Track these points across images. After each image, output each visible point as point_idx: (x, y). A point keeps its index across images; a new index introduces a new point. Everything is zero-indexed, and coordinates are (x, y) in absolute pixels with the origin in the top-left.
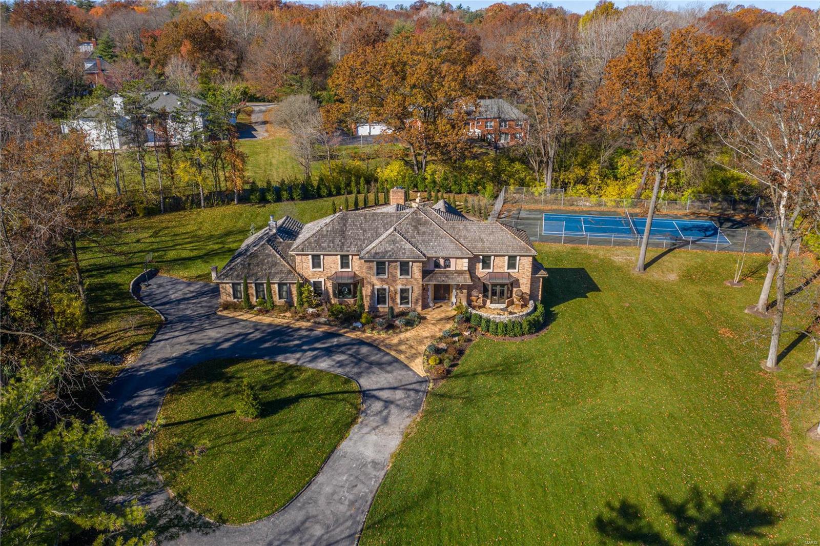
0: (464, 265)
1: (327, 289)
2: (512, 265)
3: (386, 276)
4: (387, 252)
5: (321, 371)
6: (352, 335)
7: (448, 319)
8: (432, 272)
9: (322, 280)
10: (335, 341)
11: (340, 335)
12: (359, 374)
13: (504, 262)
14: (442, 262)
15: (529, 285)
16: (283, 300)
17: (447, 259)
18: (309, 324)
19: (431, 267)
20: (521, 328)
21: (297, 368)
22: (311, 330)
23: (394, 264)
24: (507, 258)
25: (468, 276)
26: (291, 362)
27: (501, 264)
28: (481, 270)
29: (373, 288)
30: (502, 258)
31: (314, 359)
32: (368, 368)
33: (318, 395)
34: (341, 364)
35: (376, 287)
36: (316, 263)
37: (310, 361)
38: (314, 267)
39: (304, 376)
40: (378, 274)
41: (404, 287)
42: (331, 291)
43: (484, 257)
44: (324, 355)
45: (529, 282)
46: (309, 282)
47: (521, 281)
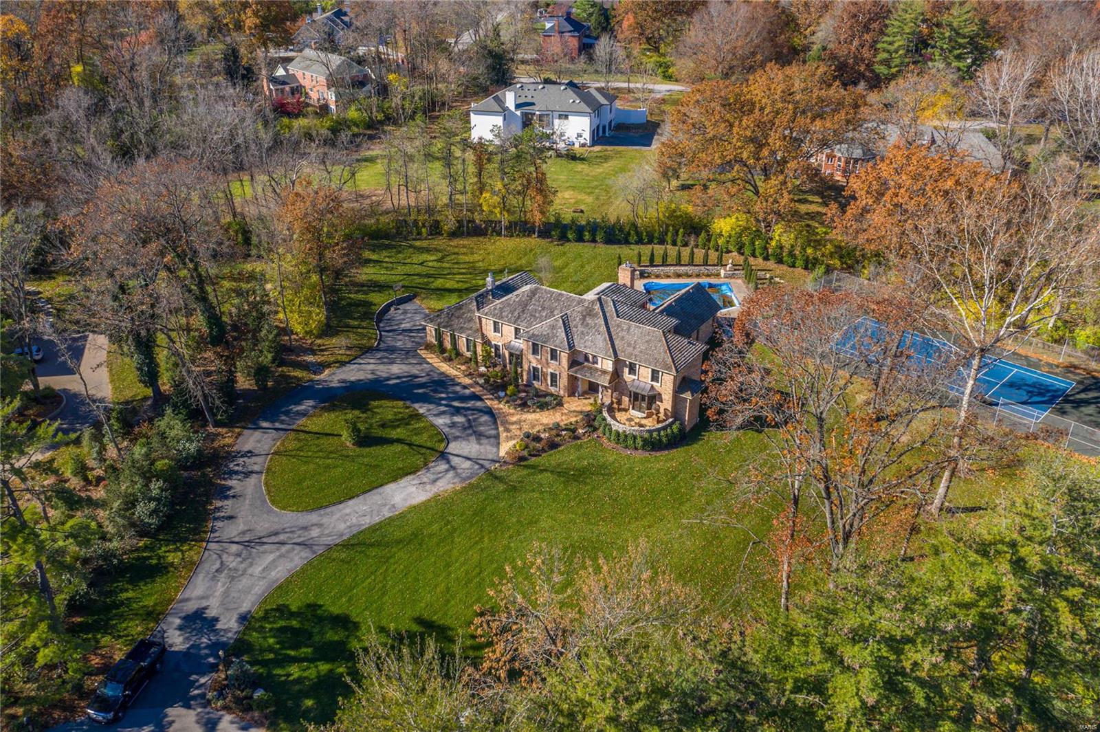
0: (609, 366)
1: (503, 354)
2: (655, 379)
3: (540, 358)
4: (541, 337)
5: (434, 426)
6: (489, 403)
7: (580, 413)
8: (580, 364)
9: (500, 344)
10: (472, 403)
11: (482, 400)
12: (456, 438)
13: (648, 374)
14: (591, 357)
15: (671, 403)
16: (470, 353)
17: (595, 356)
18: (470, 382)
21: (420, 418)
22: (465, 387)
23: (546, 349)
24: (650, 370)
25: (608, 378)
26: (421, 411)
27: (645, 374)
28: (627, 375)
29: (530, 365)
30: (645, 369)
31: (440, 414)
32: (468, 435)
33: (410, 445)
34: (453, 425)
36: (496, 330)
37: (435, 415)
38: (494, 332)
39: (418, 425)
40: (534, 353)
41: (553, 371)
42: (506, 356)
43: (630, 363)
44: (451, 414)
45: (671, 400)
46: (491, 343)
47: (663, 397)
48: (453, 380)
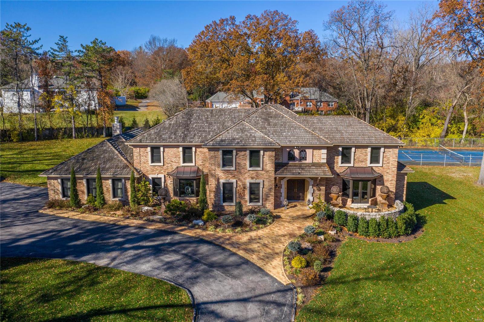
0: (322, 156)
1: (166, 187)
2: (375, 159)
3: (233, 168)
4: (234, 139)
5: (139, 275)
6: (190, 233)
7: (306, 217)
8: (286, 165)
9: (161, 176)
10: (168, 239)
11: (175, 233)
12: (194, 280)
13: (366, 155)
14: (296, 152)
15: (394, 182)
16: (117, 199)
17: (303, 149)
18: (141, 222)
19: (284, 159)
20: (396, 228)
21: (107, 271)
22: (141, 227)
23: (243, 153)
24: (369, 150)
25: (327, 169)
26: (102, 262)
27: (362, 157)
28: (340, 164)
29: (219, 182)
30: (363, 150)
31: (135, 259)
32: (206, 272)
33: (124, 311)
34: (170, 266)
35: (222, 181)
36: (155, 157)
37: (128, 262)
38: (153, 161)
39: (112, 281)
40: (224, 165)
41: (253, 181)
42: (171, 188)
43: (343, 149)
44: (149, 255)
45: (395, 179)
46: (147, 178)
47: (385, 178)
48: (114, 225)
